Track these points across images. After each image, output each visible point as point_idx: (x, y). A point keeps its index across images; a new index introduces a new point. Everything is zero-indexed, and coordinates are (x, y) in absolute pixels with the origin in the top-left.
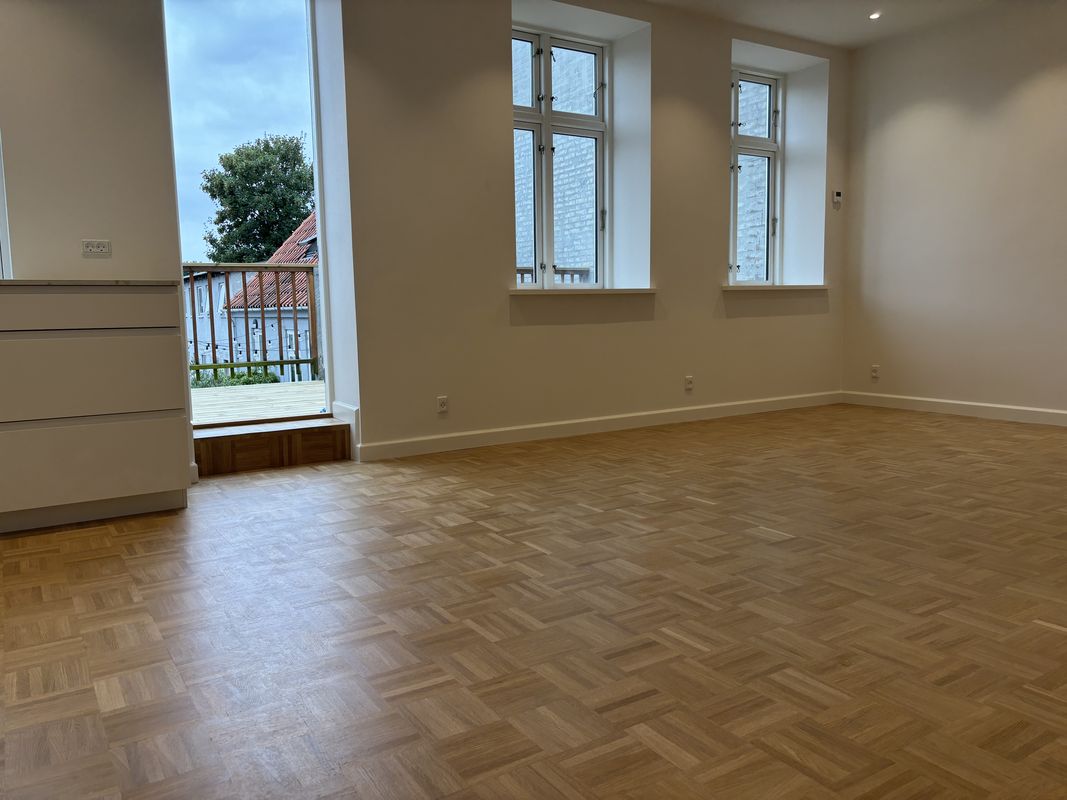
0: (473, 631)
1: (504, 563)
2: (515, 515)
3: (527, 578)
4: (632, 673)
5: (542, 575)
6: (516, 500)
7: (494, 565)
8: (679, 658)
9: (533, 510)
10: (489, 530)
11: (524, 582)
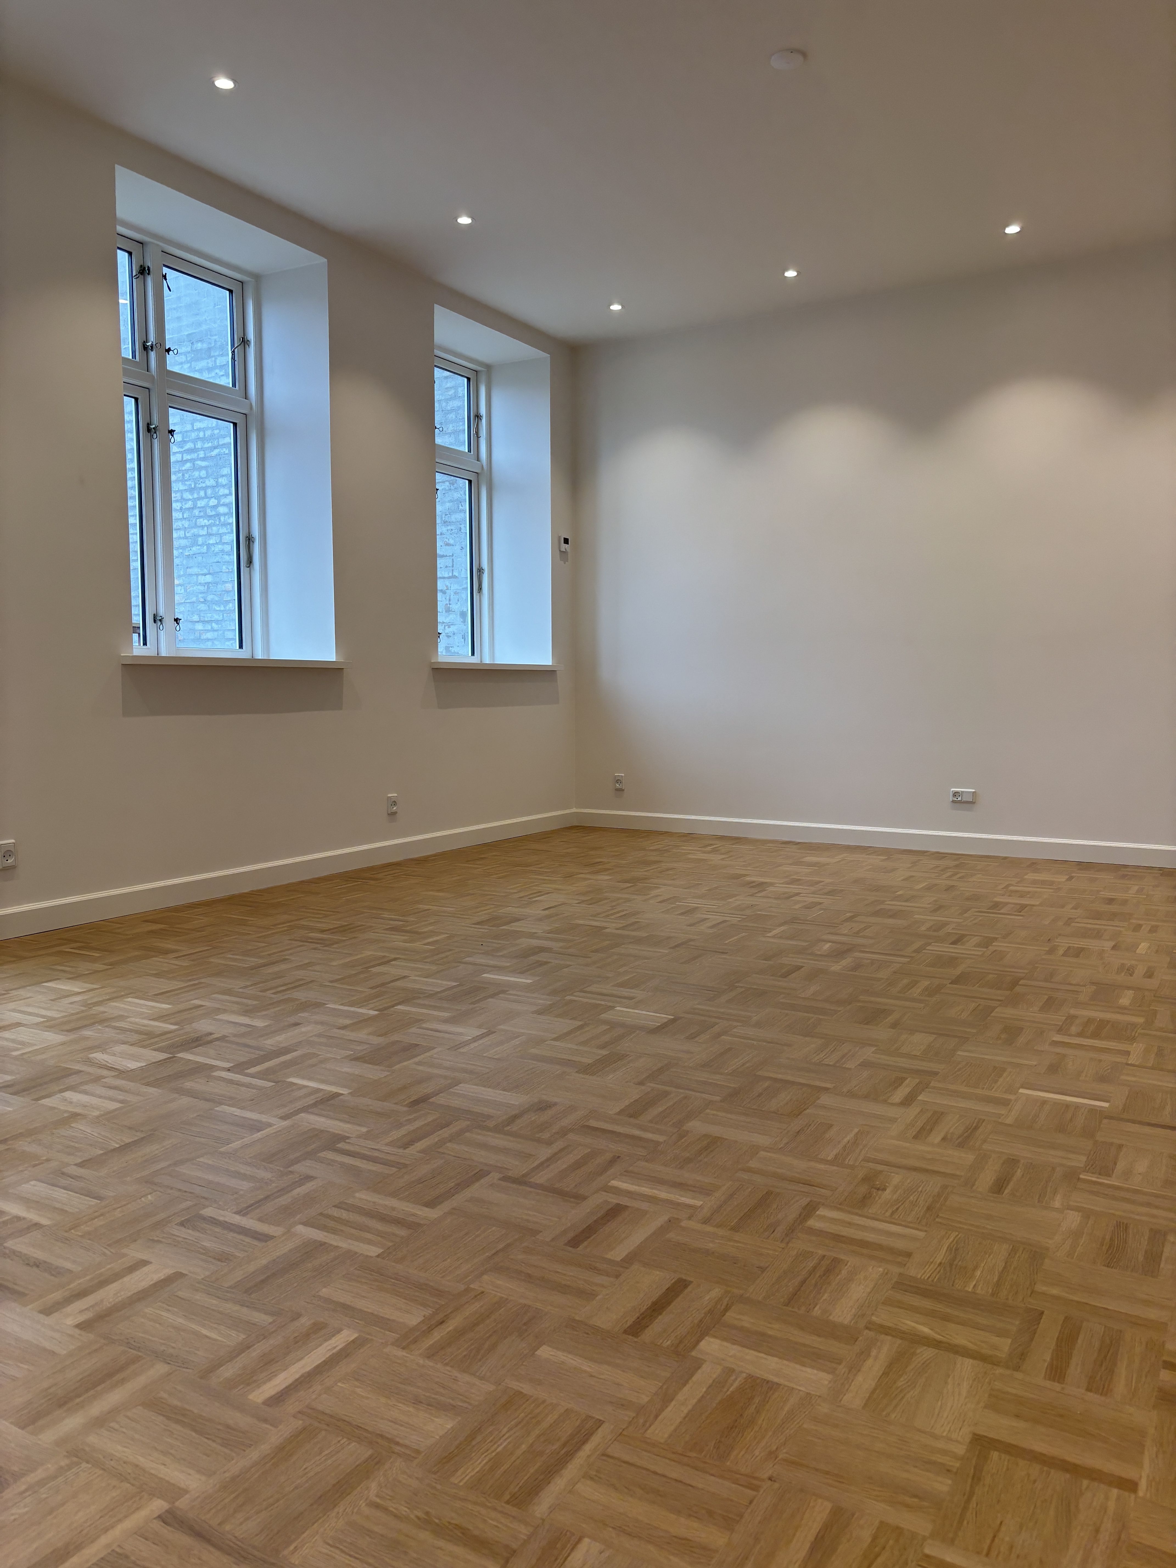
0: (323, 1244)
1: (284, 1118)
2: (235, 1036)
3: (344, 1139)
4: (628, 1261)
5: (364, 1130)
6: (218, 1011)
7: (270, 1125)
8: (672, 1223)
9: (259, 1023)
10: (212, 1068)
11: (341, 1145)
